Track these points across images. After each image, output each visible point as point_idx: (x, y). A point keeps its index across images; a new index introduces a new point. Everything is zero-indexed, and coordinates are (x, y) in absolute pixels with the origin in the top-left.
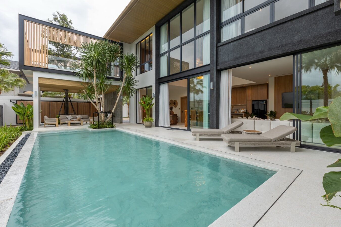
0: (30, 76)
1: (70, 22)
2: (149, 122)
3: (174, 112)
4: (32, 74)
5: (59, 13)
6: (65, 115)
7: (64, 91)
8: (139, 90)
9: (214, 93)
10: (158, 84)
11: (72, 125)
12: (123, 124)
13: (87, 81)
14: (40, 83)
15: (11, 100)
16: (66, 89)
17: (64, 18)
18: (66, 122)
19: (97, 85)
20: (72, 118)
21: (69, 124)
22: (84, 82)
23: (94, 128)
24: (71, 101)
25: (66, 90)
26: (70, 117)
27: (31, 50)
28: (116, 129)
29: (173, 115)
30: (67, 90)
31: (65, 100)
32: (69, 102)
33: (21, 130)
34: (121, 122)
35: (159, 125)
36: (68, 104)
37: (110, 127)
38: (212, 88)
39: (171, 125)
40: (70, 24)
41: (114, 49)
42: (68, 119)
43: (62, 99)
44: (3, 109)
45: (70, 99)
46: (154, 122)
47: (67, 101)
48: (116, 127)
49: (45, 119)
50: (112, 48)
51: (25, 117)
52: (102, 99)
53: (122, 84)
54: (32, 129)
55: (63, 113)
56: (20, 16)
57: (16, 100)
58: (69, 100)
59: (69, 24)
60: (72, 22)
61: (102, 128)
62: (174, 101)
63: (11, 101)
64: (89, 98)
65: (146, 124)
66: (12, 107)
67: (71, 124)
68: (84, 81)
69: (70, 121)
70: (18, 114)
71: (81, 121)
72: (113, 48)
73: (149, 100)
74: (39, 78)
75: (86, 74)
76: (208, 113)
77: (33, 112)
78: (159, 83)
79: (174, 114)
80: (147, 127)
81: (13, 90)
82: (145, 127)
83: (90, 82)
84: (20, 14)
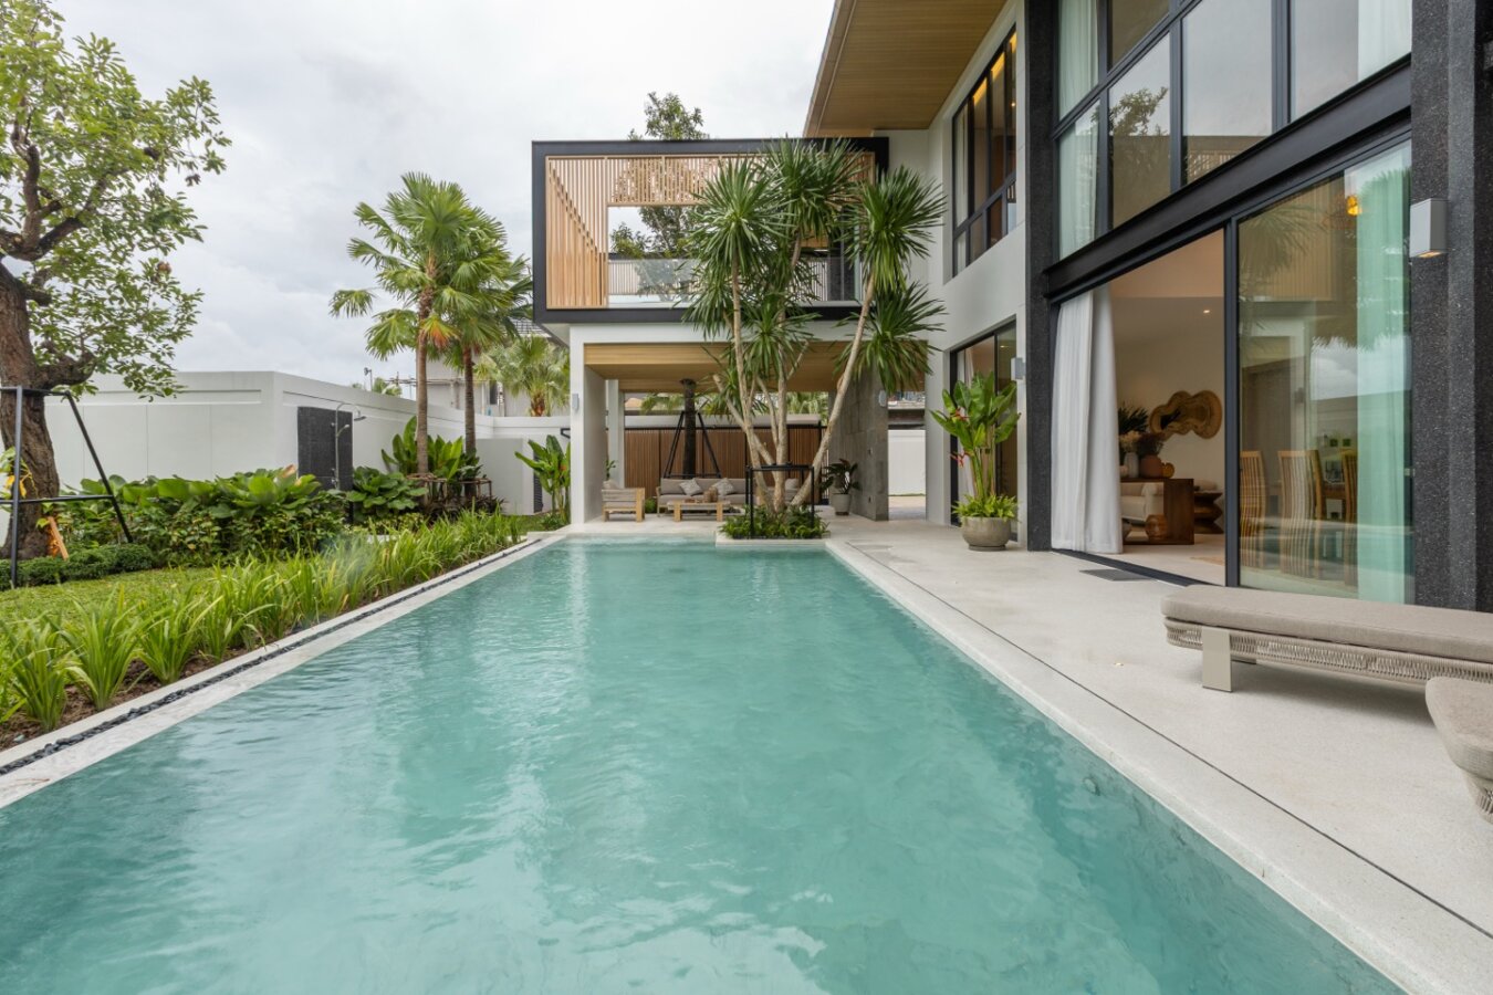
0: (563, 338)
1: (697, 118)
2: (985, 520)
3: (1170, 466)
5: (657, 96)
7: (681, 387)
8: (968, 350)
9: (1451, 286)
10: (1045, 301)
11: (684, 516)
12: (890, 522)
14: (589, 363)
15: (562, 430)
16: (687, 380)
17: (670, 111)
18: (669, 505)
20: (731, 488)
21: (677, 513)
22: (709, 344)
23: (736, 535)
24: (703, 428)
25: (690, 384)
26: (690, 486)
28: (824, 545)
29: (1165, 487)
30: (691, 382)
31: (684, 424)
32: (698, 428)
34: (883, 516)
35: (1056, 543)
36: (694, 435)
37: (798, 537)
38: (1421, 245)
39: (1128, 544)
40: (698, 128)
42: (684, 494)
43: (672, 420)
45: (703, 416)
46: (1021, 527)
47: (691, 426)
48: (826, 537)
49: (605, 493)
53: (857, 334)
54: (566, 526)
56: (537, 147)
58: (698, 423)
59: (691, 128)
60: (703, 115)
61: (767, 538)
62: (1196, 396)
63: (562, 434)
64: (732, 408)
65: (970, 529)
67: (683, 512)
68: (709, 340)
69: (684, 503)
70: (538, 474)
71: (717, 506)
73: (986, 402)
74: (586, 345)
76: (1400, 471)
78: (1050, 296)
79: (1175, 476)
80: (977, 545)
82: (967, 545)
84: (535, 144)
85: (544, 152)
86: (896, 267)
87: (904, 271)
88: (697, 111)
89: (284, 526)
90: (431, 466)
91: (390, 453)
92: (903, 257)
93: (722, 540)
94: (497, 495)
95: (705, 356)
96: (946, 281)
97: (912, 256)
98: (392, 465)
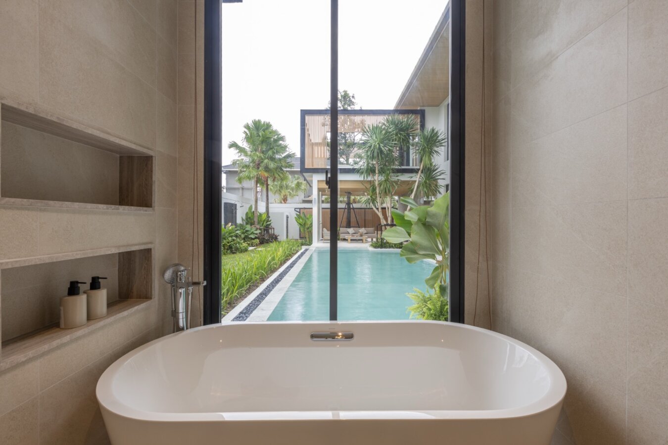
0: (310, 179)
1: (353, 97)
4: (312, 177)
6: (347, 228)
7: (346, 194)
11: (353, 241)
13: (369, 179)
14: (320, 187)
15: (295, 209)
17: (345, 96)
18: (346, 237)
19: (380, 185)
20: (354, 232)
21: (349, 240)
22: (366, 181)
23: (375, 247)
26: (351, 230)
27: (313, 145)
30: (349, 193)
31: (346, 208)
32: (352, 209)
33: (302, 244)
36: (350, 212)
41: (405, 127)
42: (349, 233)
44: (289, 219)
45: (353, 205)
47: (349, 208)
49: (324, 233)
50: (402, 126)
51: (305, 229)
52: (388, 208)
53: (417, 178)
54: (311, 244)
55: (345, 225)
56: (302, 112)
57: (300, 209)
58: (351, 207)
59: (351, 101)
60: (355, 96)
61: (387, 248)
64: (371, 204)
66: (295, 218)
67: (351, 240)
68: (366, 179)
69: (351, 237)
70: (300, 226)
71: (364, 237)
72: (404, 125)
74: (318, 181)
75: (367, 169)
77: (312, 223)
81: (298, 196)
83: (372, 179)
84: (301, 110)
85: (304, 113)
86: (430, 160)
87: (433, 160)
88: (354, 94)
89: (228, 243)
90: (259, 223)
91: (244, 218)
92: (433, 156)
93: (371, 249)
94: (276, 233)
95: (361, 185)
96: (445, 161)
97: (435, 155)
98: (244, 222)
